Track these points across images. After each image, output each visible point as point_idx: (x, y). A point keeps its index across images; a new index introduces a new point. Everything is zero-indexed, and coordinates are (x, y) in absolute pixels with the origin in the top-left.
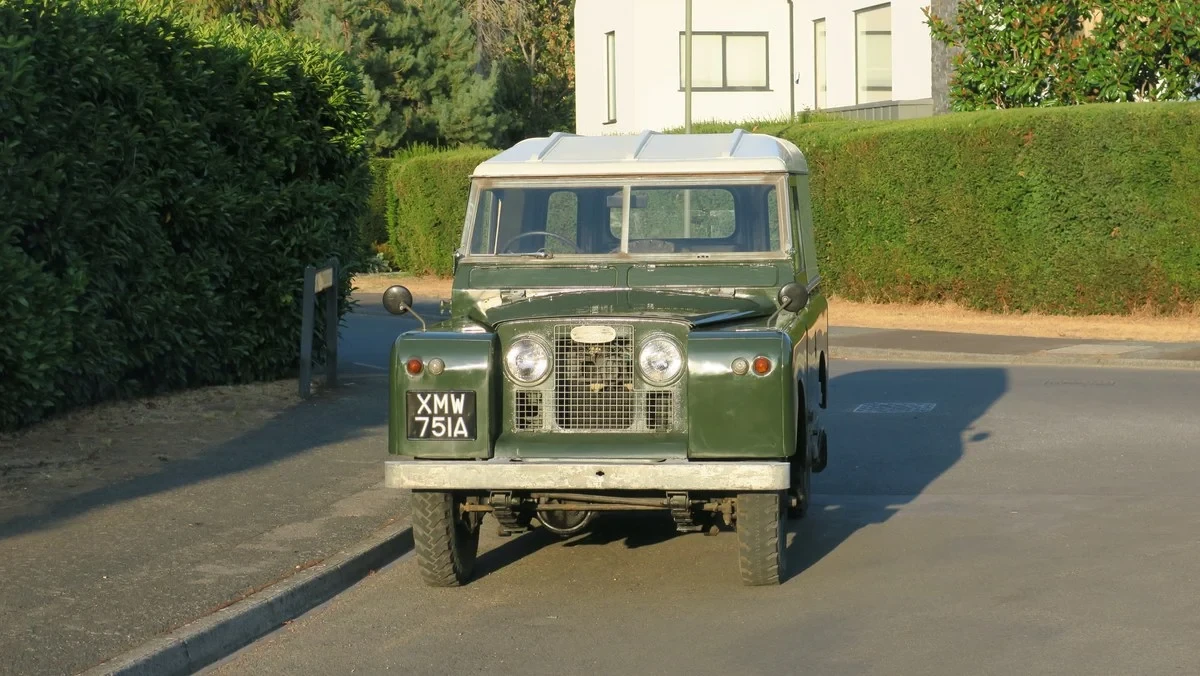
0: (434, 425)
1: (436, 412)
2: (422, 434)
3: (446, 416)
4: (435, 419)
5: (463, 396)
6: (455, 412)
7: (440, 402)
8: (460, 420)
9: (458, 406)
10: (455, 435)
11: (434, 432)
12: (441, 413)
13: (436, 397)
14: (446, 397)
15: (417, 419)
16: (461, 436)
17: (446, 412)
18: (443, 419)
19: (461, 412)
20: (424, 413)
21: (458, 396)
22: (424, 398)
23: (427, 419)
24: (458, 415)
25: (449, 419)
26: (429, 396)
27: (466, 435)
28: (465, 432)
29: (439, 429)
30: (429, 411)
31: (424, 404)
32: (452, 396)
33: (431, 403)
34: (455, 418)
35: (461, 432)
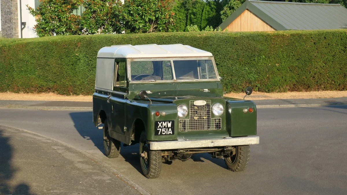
0: (163, 131)
1: (163, 127)
2: (159, 134)
3: (166, 128)
4: (163, 129)
5: (171, 122)
7: (165, 124)
9: (170, 125)
11: (163, 133)
13: (163, 122)
14: (166, 122)
15: (158, 129)
20: (160, 127)
22: (160, 123)
23: (161, 129)
24: (169, 128)
26: (161, 122)
27: (172, 133)
30: (161, 127)
31: (160, 125)
32: (168, 122)
33: (162, 125)
34: (168, 128)
35: (170, 133)
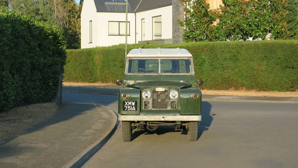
0: (128, 108)
1: (129, 105)
2: (126, 110)
3: (131, 106)
4: (129, 107)
5: (134, 102)
6: (133, 105)
7: (130, 103)
8: (134, 107)
9: (133, 104)
10: (133, 110)
11: (128, 109)
12: (130, 105)
13: (129, 102)
14: (131, 102)
15: (125, 107)
16: (134, 110)
17: (131, 105)
18: (130, 107)
19: (134, 105)
21: (133, 102)
22: (126, 102)
23: (127, 107)
25: (132, 107)
26: (127, 102)
27: (135, 110)
28: (135, 109)
29: (129, 109)
30: (127, 105)
31: (126, 103)
33: (128, 103)
34: (133, 106)
35: (134, 109)
